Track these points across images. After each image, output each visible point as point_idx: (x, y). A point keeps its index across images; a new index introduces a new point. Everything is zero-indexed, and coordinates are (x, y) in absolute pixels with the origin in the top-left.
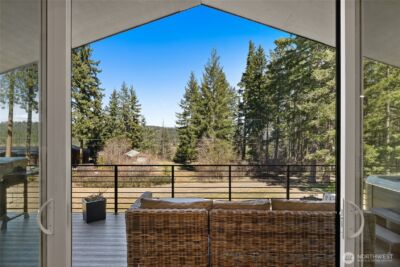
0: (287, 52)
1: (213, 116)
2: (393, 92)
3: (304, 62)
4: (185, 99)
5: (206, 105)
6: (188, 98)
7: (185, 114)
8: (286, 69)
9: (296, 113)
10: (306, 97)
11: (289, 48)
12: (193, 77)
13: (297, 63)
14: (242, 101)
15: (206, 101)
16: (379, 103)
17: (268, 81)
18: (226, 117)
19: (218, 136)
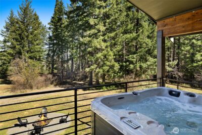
0: (77, 7)
1: (26, 43)
2: (125, 35)
3: (85, 14)
4: (5, 30)
5: (20, 35)
6: (8, 29)
7: (5, 41)
8: (76, 17)
9: (81, 44)
10: (85, 34)
11: (78, 5)
12: (12, 13)
13: (82, 14)
14: (51, 35)
15: (20, 32)
16: (120, 40)
17: (66, 23)
18: (37, 44)
19: (31, 58)
